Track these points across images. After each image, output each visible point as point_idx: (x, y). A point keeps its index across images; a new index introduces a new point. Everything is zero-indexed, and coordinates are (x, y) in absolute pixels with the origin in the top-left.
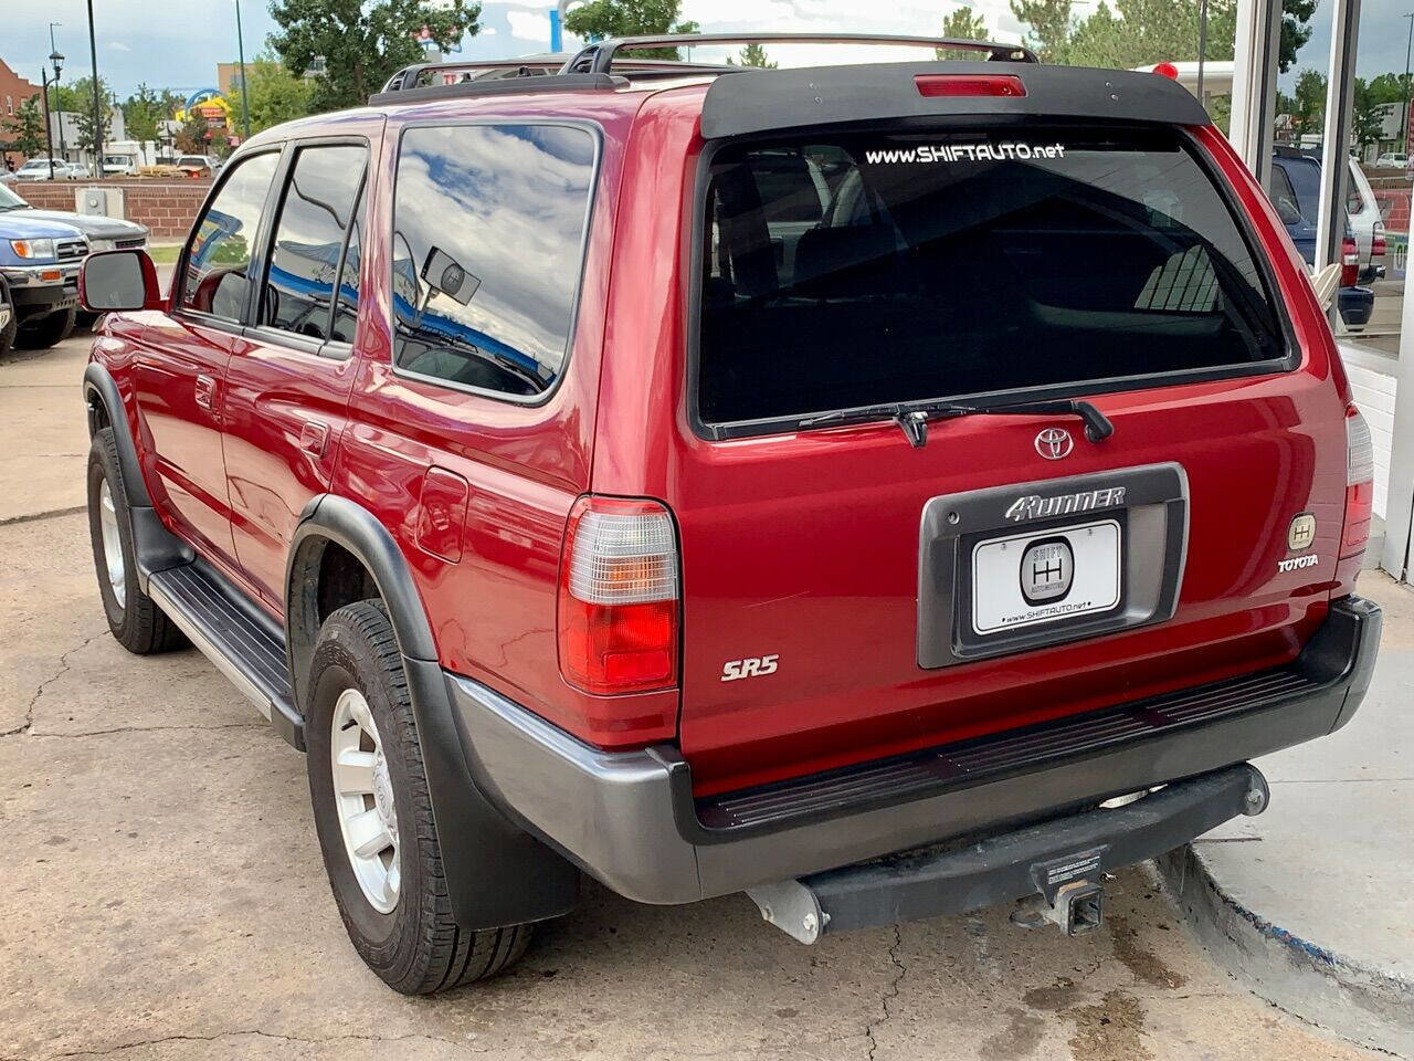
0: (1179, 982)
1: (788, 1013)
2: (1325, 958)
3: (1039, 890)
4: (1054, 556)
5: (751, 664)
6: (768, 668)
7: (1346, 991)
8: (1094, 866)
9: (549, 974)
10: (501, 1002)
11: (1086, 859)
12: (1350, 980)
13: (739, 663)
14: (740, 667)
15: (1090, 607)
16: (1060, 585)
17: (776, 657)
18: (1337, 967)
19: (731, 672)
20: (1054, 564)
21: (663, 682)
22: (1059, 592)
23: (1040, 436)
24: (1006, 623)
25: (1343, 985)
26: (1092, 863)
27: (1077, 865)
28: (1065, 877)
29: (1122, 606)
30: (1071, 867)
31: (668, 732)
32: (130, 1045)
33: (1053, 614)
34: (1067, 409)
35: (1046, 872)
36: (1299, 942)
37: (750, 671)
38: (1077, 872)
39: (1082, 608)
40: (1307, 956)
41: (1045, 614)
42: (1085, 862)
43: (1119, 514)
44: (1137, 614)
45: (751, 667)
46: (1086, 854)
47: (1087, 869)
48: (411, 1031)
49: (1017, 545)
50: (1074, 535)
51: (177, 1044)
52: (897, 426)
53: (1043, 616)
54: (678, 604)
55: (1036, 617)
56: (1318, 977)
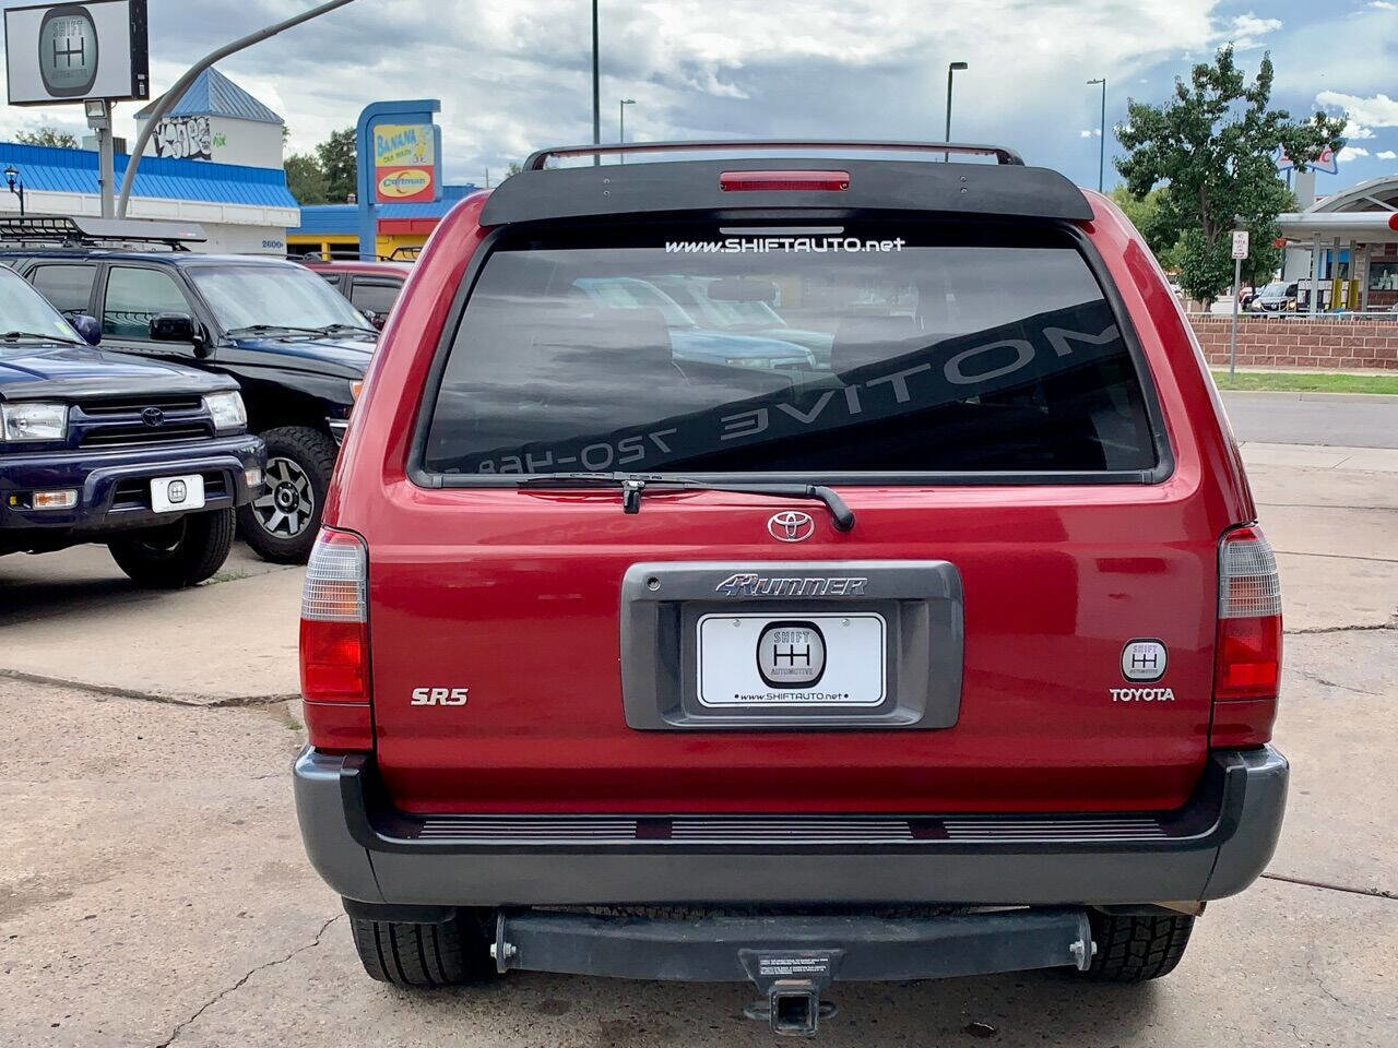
3: (750, 977)
4: (801, 641)
5: (440, 693)
6: (458, 700)
8: (822, 968)
11: (810, 958)
13: (427, 690)
14: (429, 694)
15: (845, 700)
16: (808, 672)
17: (466, 690)
19: (419, 697)
20: (800, 648)
21: (355, 696)
22: (810, 678)
23: (775, 518)
24: (739, 700)
26: (817, 964)
27: (798, 962)
28: (783, 971)
30: (789, 962)
33: (799, 700)
35: (758, 963)
37: (438, 700)
38: (799, 969)
39: (837, 699)
41: (790, 697)
42: (807, 961)
43: (885, 608)
44: (909, 716)
45: (440, 695)
46: (812, 953)
47: (810, 969)
49: (754, 624)
53: (786, 700)
54: (367, 625)
55: (776, 699)
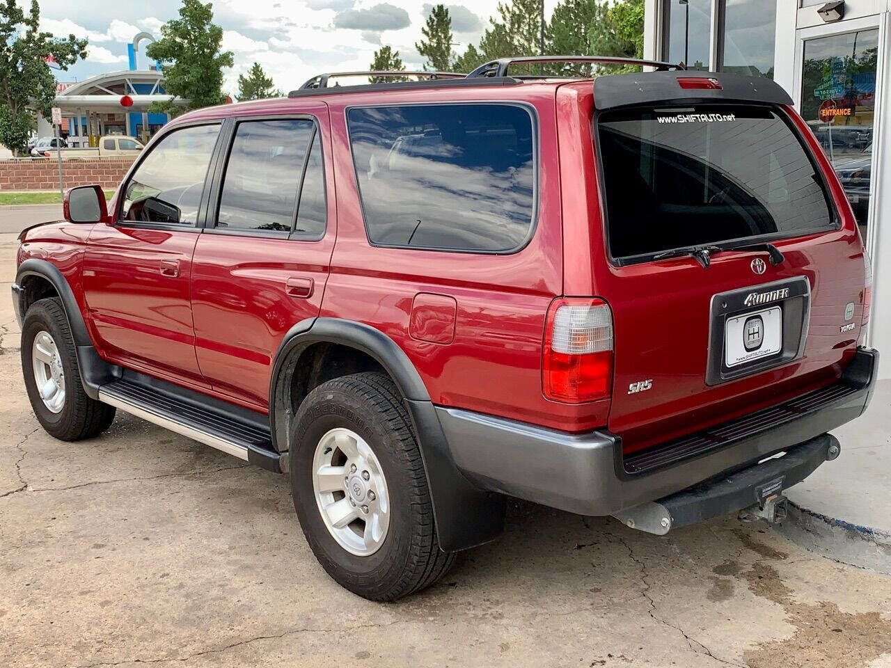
0: (786, 556)
1: (596, 590)
2: (868, 532)
3: (758, 500)
4: (756, 326)
5: (641, 384)
6: (647, 386)
7: (880, 547)
9: (453, 585)
11: (776, 483)
12: (883, 541)
13: (636, 384)
14: (636, 386)
15: (770, 352)
16: (758, 341)
17: (651, 380)
18: (875, 536)
19: (633, 389)
20: (756, 329)
21: (604, 395)
22: (758, 344)
23: (753, 262)
24: (738, 361)
25: (879, 545)
27: (773, 486)
28: (769, 493)
29: (782, 351)
30: (771, 488)
32: (234, 645)
33: (756, 356)
34: (764, 248)
35: (762, 490)
36: (852, 526)
37: (640, 388)
38: (773, 490)
39: (767, 353)
41: (753, 356)
42: (776, 485)
43: (780, 303)
44: (788, 355)
45: (641, 386)
46: (777, 480)
47: (776, 489)
48: (394, 620)
49: (742, 319)
51: (262, 641)
52: (692, 258)
54: (613, 352)
55: (749, 358)
56: (864, 542)
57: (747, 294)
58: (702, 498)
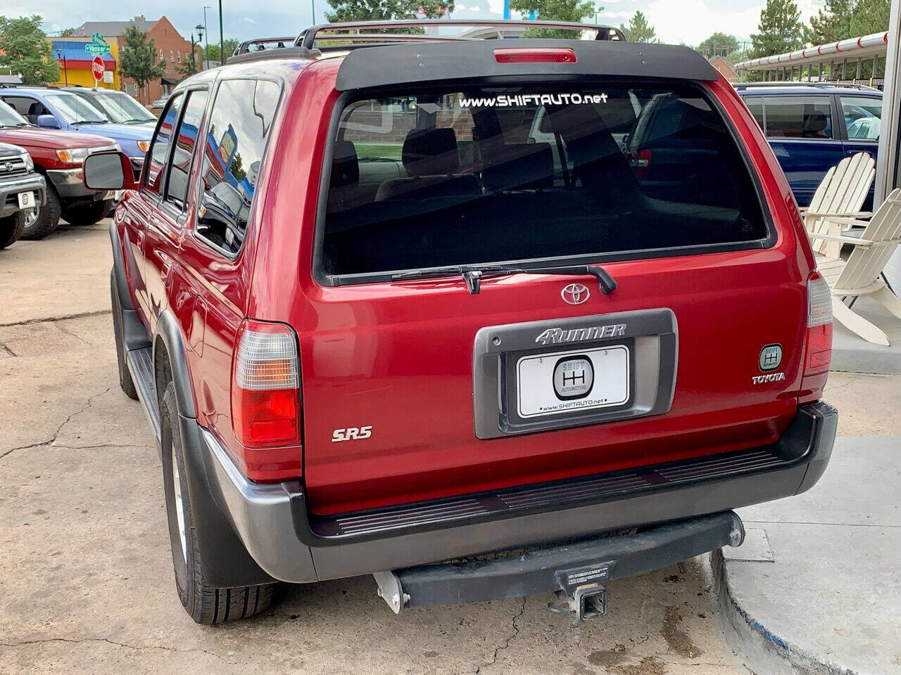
0: (697, 653)
1: (433, 654)
2: (784, 647)
3: (562, 588)
4: (579, 368)
5: (352, 432)
6: (365, 434)
7: (796, 670)
8: (604, 574)
9: (294, 617)
10: (257, 633)
11: (596, 569)
12: (799, 663)
13: (343, 430)
14: (345, 433)
15: (605, 403)
16: (584, 387)
17: (370, 427)
18: (791, 653)
19: (338, 436)
20: (579, 373)
21: (292, 441)
22: (584, 391)
23: (565, 289)
24: (542, 411)
25: (794, 666)
26: (601, 572)
27: (590, 573)
28: (582, 580)
29: (631, 402)
30: (586, 574)
31: (298, 472)
32: (30, 642)
33: (578, 406)
34: (584, 272)
35: (567, 577)
36: (769, 634)
37: (351, 436)
38: (591, 577)
39: (600, 403)
40: (775, 645)
41: (572, 406)
42: (596, 572)
43: (628, 341)
44: (642, 408)
45: (353, 433)
46: (598, 565)
47: (597, 576)
48: (195, 647)
49: (551, 360)
50: (594, 355)
51: (57, 644)
52: (464, 280)
53: (571, 407)
54: (299, 391)
55: (565, 408)
56: (780, 659)
57: (542, 329)
58: (466, 575)
